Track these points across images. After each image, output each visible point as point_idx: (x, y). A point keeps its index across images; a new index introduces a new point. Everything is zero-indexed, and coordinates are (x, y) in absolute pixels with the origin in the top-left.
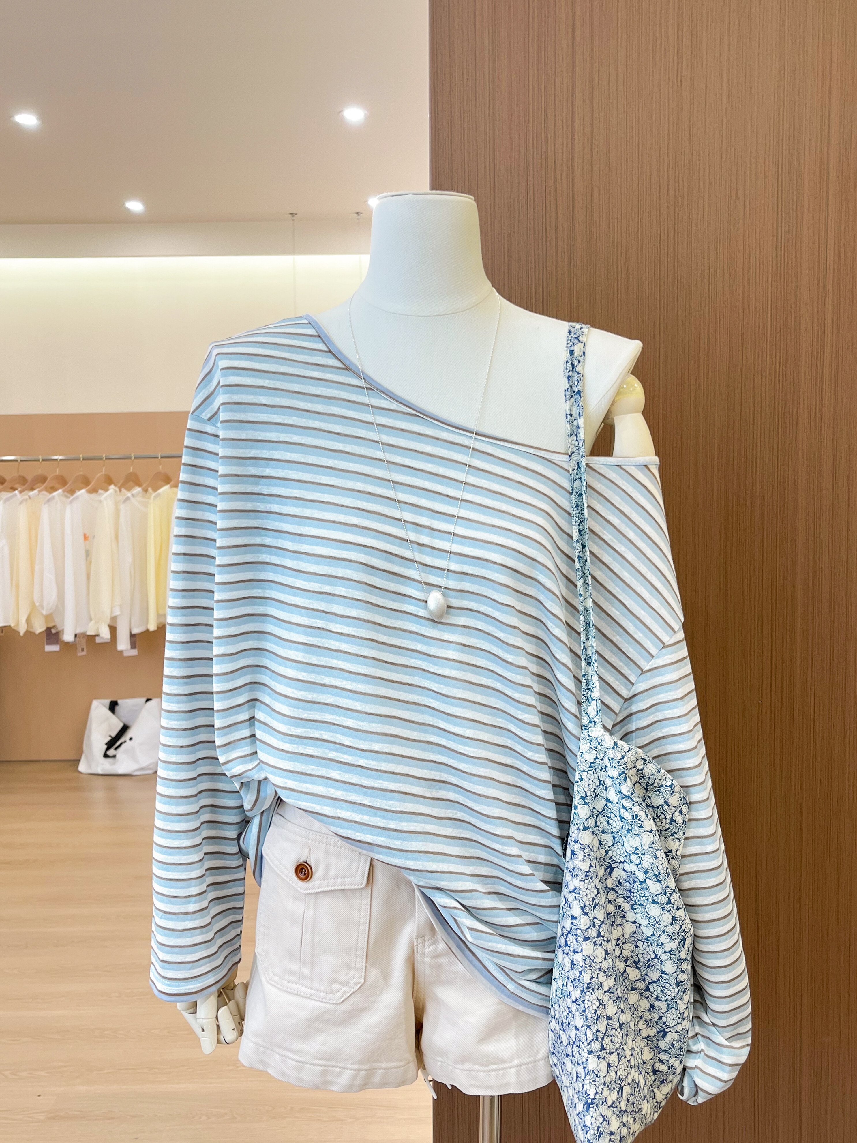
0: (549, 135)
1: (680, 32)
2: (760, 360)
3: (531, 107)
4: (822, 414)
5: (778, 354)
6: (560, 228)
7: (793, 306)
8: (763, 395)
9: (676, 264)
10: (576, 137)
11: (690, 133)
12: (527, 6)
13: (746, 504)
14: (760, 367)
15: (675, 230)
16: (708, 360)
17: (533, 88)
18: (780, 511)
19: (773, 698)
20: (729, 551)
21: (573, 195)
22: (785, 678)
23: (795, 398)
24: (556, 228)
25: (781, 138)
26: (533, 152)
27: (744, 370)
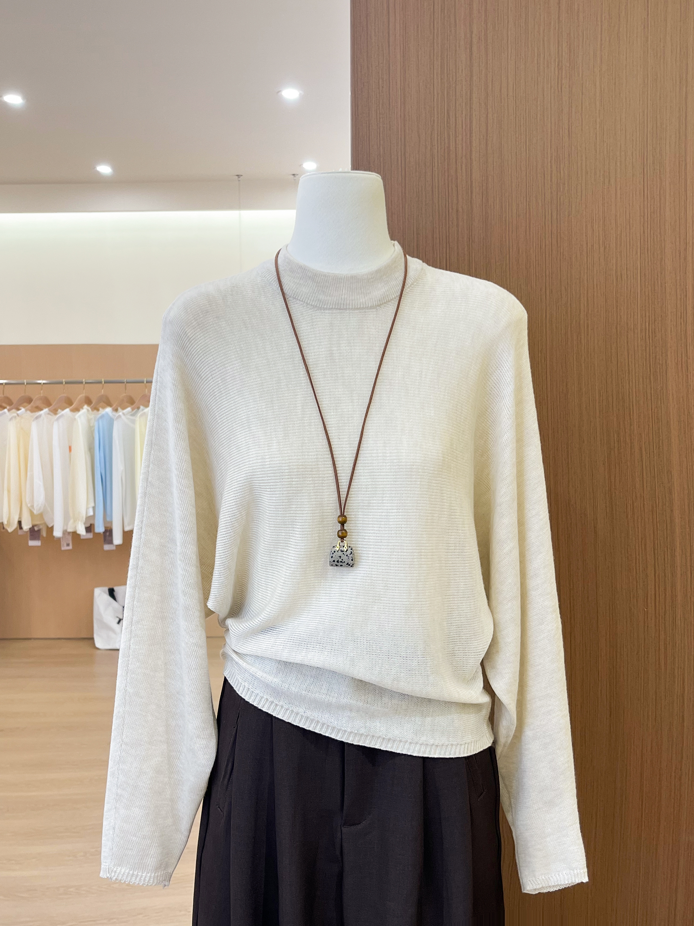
0: (451, 133)
1: (560, 48)
2: (632, 319)
3: (435, 109)
4: (687, 364)
5: (647, 314)
6: (460, 210)
8: (636, 348)
9: (559, 239)
10: (474, 135)
11: (569, 131)
12: (432, 26)
13: (625, 441)
14: (632, 325)
15: (557, 211)
16: (588, 320)
17: (438, 94)
18: (656, 447)
19: (657, 607)
20: (613, 480)
21: (472, 182)
22: (667, 589)
23: (663, 351)
24: (457, 211)
25: (645, 135)
26: (438, 147)
27: (618, 328)
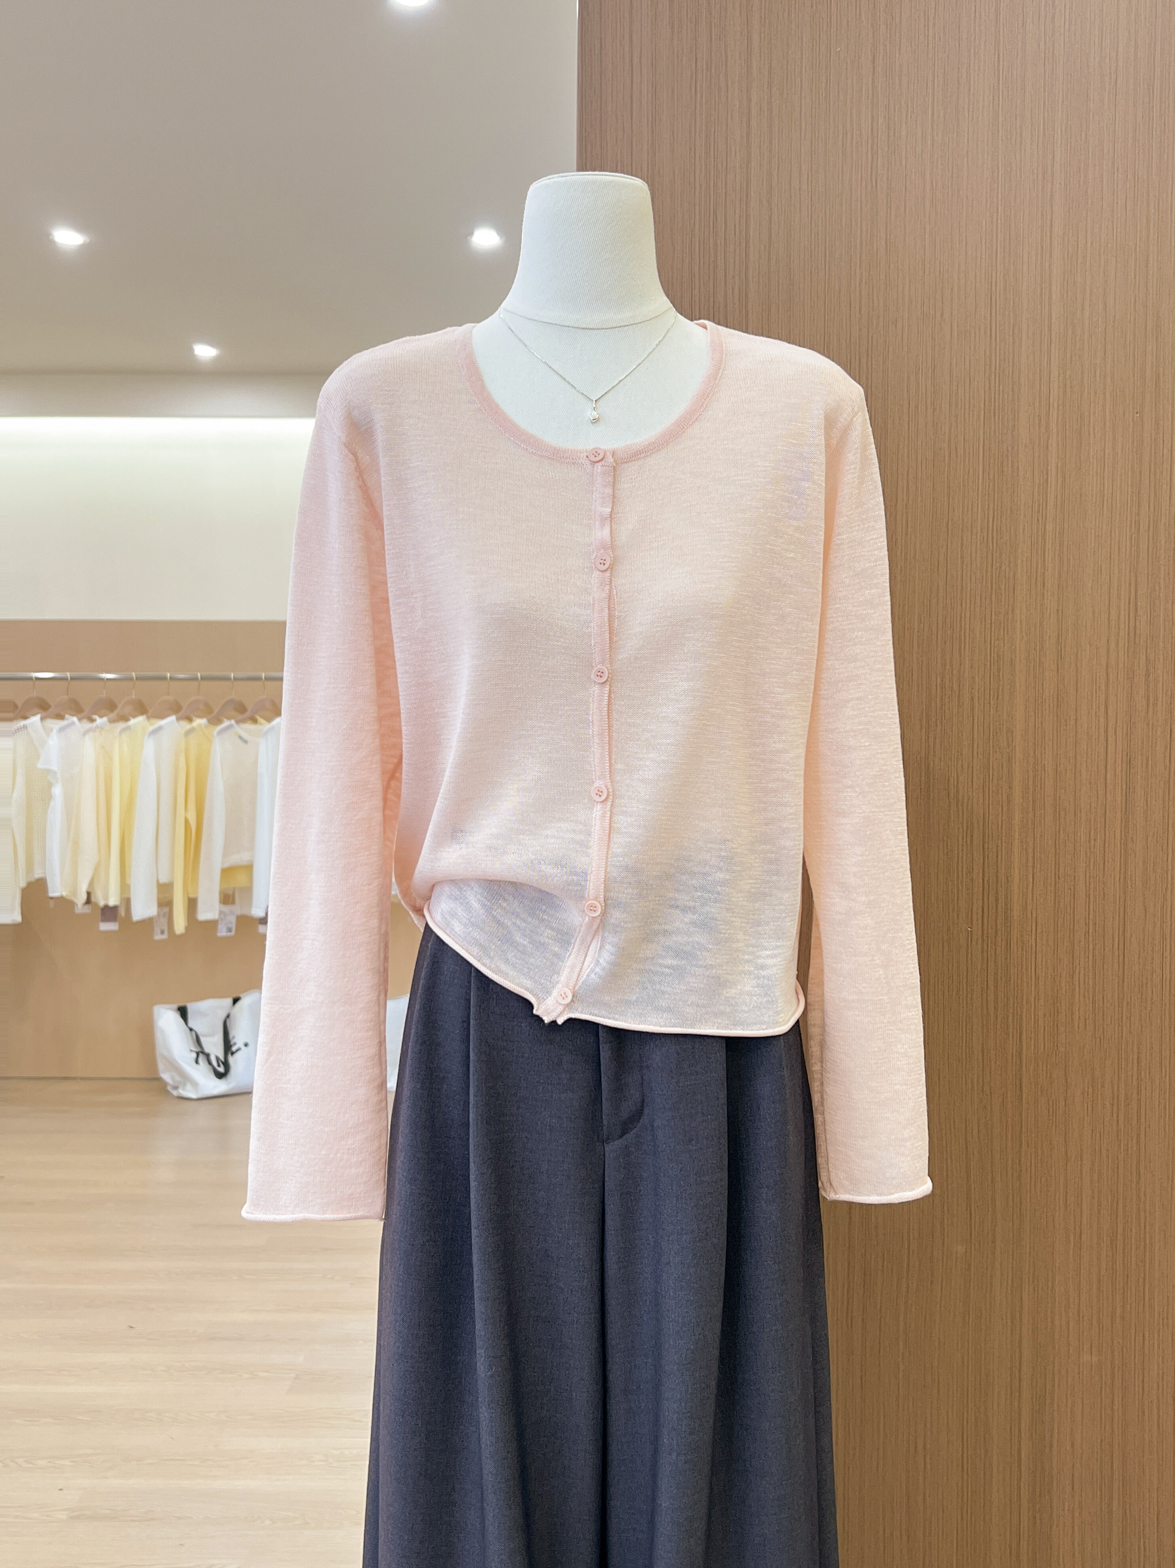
0: (719, 241)
1: (875, 124)
2: (970, 513)
3: (697, 208)
4: (1044, 578)
5: (991, 506)
7: (1010, 449)
8: (974, 556)
10: (751, 244)
11: (886, 241)
12: (693, 89)
13: (952, 687)
14: (970, 522)
17: (700, 185)
18: (994, 696)
19: (985, 926)
20: (932, 744)
22: (1000, 900)
23: (1012, 560)
25: (994, 250)
26: (700, 261)
27: (950, 525)
